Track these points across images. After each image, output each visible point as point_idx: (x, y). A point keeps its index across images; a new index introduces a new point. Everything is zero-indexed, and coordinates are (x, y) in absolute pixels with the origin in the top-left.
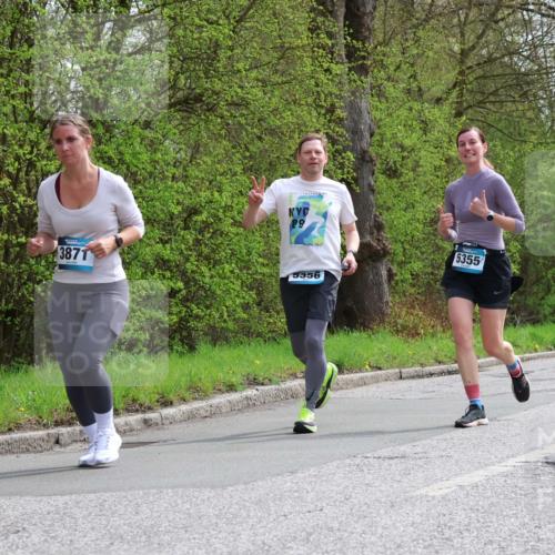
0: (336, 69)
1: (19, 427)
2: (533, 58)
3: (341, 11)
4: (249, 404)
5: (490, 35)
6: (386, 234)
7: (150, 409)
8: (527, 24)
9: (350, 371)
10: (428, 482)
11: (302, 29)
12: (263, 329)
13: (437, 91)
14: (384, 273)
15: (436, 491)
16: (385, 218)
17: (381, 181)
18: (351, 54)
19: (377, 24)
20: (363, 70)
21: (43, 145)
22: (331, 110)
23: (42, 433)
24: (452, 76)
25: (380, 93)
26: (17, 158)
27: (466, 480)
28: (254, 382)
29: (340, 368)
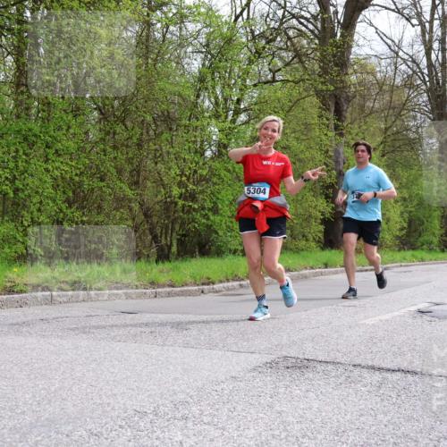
0: (330, 134)
1: (187, 285)
2: (417, 132)
3: (333, 109)
5: (398, 122)
7: (243, 280)
8: (415, 118)
9: (331, 267)
10: (366, 318)
11: (315, 116)
12: (293, 247)
13: (374, 145)
15: (369, 321)
18: (336, 128)
19: (348, 115)
20: (341, 135)
21: (201, 163)
22: (327, 152)
23: (196, 288)
24: (379, 139)
26: (190, 168)
27: (383, 317)
29: (326, 266)
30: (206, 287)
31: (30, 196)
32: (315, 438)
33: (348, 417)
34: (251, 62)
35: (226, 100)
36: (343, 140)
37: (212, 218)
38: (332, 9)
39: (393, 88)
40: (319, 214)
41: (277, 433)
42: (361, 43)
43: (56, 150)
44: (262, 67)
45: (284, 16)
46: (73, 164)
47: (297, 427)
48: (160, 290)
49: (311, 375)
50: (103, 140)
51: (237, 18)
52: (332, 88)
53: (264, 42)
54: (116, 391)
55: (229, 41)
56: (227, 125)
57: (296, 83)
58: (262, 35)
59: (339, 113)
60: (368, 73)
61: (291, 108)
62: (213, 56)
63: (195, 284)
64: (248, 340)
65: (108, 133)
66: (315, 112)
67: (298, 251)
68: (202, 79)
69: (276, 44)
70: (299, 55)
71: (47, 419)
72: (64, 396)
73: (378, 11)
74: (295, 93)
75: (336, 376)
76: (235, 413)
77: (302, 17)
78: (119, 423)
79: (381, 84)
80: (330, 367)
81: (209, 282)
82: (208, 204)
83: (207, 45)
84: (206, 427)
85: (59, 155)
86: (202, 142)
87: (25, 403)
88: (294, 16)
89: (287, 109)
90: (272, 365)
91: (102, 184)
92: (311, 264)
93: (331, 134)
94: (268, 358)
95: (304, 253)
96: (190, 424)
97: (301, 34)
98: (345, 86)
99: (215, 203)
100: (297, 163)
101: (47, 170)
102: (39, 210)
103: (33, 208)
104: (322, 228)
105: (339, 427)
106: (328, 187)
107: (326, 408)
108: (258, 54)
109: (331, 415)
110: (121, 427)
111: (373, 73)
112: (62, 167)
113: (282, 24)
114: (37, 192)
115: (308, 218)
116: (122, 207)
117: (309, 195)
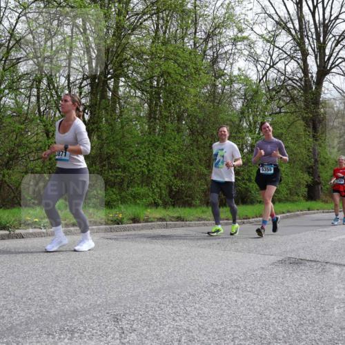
3: (312, 127)
4: (287, 217)
6: (321, 179)
9: (312, 210)
10: (332, 237)
11: (302, 130)
12: (291, 199)
14: (320, 188)
15: (334, 239)
16: (321, 175)
17: (320, 166)
18: (314, 136)
19: (320, 129)
20: (316, 140)
22: (309, 149)
25: (320, 145)
27: (341, 237)
28: (289, 212)
29: (309, 210)
30: (245, 220)
31: (155, 173)
32: (307, 301)
33: (323, 290)
34: (268, 103)
35: (255, 123)
36: (317, 143)
37: (248, 184)
38: (310, 75)
40: (305, 182)
41: (286, 297)
42: (326, 92)
43: (169, 150)
44: (273, 106)
45: (285, 79)
46: (177, 156)
47: (297, 295)
49: (303, 268)
50: (191, 144)
51: (260, 81)
52: (311, 116)
53: (275, 93)
54: (201, 273)
55: (256, 92)
56: (256, 136)
57: (292, 113)
58: (273, 89)
59: (315, 129)
60: (329, 108)
61: (289, 126)
62: (248, 100)
64: (269, 249)
65: (194, 141)
66: (302, 128)
67: (293, 201)
68: (242, 113)
69: (281, 93)
70: (293, 99)
71: (168, 286)
72: (176, 275)
73: (335, 76)
74: (291, 119)
75: (317, 268)
76: (264, 287)
77: (295, 79)
78: (204, 289)
79: (337, 114)
80: (313, 263)
81: (247, 218)
82: (246, 177)
83: (245, 95)
84: (249, 293)
85: (170, 153)
86: (243, 144)
87: (157, 278)
88: (289, 79)
89: (287, 127)
90: (282, 262)
91: (191, 167)
92: (301, 209)
93: (311, 140)
94: (280, 258)
95: (297, 203)
96: (240, 291)
97: (294, 88)
98: (318, 114)
99: (250, 177)
101: (164, 160)
102: (160, 180)
103: (157, 180)
104: (306, 189)
105: (319, 295)
106: (309, 168)
107: (312, 285)
108: (272, 98)
109: (314, 289)
110: (205, 291)
111: (332, 108)
112: (171, 158)
113: (284, 83)
114: (159, 172)
115: (299, 184)
116: (202, 178)
117: (300, 172)
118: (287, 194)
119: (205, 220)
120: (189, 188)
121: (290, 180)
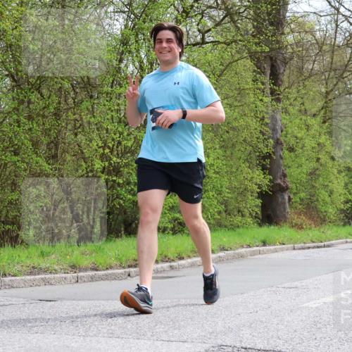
1: (111, 268)
3: (268, 72)
5: (340, 85)
6: (288, 179)
7: (173, 261)
9: (269, 245)
11: (249, 80)
12: (228, 224)
13: (314, 111)
14: (287, 198)
15: (312, 304)
16: (287, 171)
17: (286, 153)
18: (273, 92)
19: (285, 78)
20: (278, 100)
21: (125, 134)
22: (263, 119)
23: (122, 271)
24: (320, 104)
25: (286, 111)
26: (113, 140)
28: (223, 249)
29: (264, 244)
30: (132, 270)
34: (178, 22)
35: (151, 64)
36: (280, 105)
39: (334, 48)
40: (255, 187)
44: (190, 28)
48: (81, 274)
50: (16, 109)
57: (228, 44)
59: (275, 77)
60: (306, 32)
61: (222, 72)
62: (136, 16)
63: (121, 266)
64: (179, 328)
65: (22, 102)
66: (249, 76)
67: (233, 227)
68: (125, 42)
70: (230, 14)
74: (227, 56)
79: (320, 45)
81: (136, 264)
83: (130, 4)
89: (218, 73)
91: (16, 158)
92: (248, 242)
93: (267, 99)
95: (241, 230)
98: (281, 47)
100: (231, 132)
104: (259, 202)
106: (264, 158)
108: (186, 13)
111: (312, 32)
115: (243, 192)
117: (244, 167)
118: (219, 213)
119: (46, 271)
120: (10, 203)
121: (226, 183)
